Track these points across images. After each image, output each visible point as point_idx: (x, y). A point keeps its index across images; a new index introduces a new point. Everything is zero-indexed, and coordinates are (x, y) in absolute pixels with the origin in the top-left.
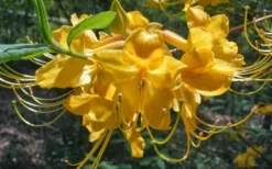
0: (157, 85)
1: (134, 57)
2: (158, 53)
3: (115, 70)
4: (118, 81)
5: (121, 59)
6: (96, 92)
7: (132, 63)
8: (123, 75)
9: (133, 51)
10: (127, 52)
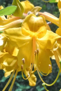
0: (42, 47)
1: (29, 32)
2: (43, 29)
3: (17, 40)
4: (20, 46)
5: (20, 33)
6: (6, 51)
7: (27, 34)
8: (22, 42)
9: (28, 28)
10: (24, 29)
